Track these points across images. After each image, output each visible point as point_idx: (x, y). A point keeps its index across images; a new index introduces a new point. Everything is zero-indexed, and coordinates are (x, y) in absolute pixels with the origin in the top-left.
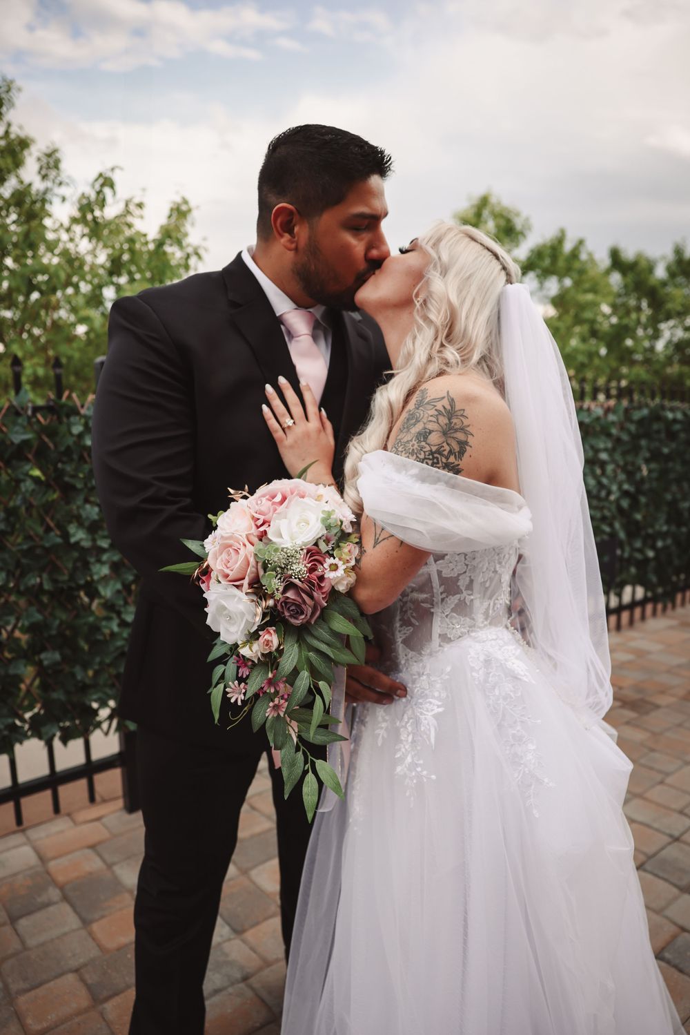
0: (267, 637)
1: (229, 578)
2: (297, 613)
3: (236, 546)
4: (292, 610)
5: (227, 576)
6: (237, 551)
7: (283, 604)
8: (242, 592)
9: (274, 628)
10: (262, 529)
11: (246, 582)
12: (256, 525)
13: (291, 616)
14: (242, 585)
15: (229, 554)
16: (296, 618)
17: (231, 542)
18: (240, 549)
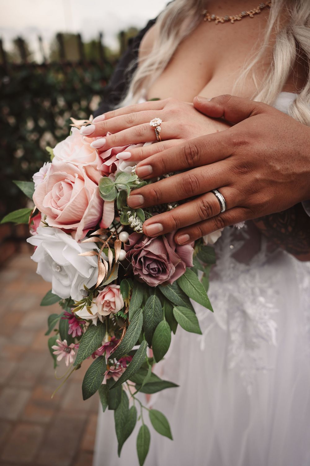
0: (108, 297)
1: (58, 219)
2: (159, 272)
3: (70, 178)
4: (152, 269)
5: (55, 217)
6: (70, 185)
7: (142, 260)
8: (74, 238)
9: (118, 287)
10: (109, 163)
11: (80, 227)
12: (101, 158)
13: (150, 275)
14: (74, 230)
15: (61, 189)
16: (156, 278)
17: (64, 173)
18: (74, 183)
